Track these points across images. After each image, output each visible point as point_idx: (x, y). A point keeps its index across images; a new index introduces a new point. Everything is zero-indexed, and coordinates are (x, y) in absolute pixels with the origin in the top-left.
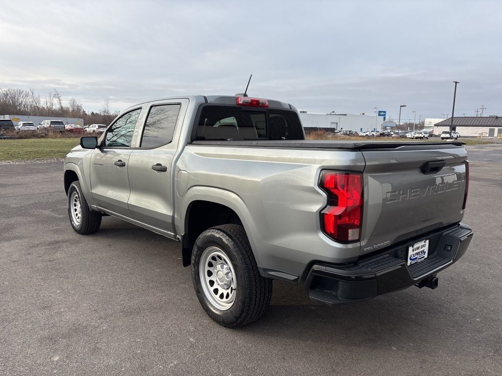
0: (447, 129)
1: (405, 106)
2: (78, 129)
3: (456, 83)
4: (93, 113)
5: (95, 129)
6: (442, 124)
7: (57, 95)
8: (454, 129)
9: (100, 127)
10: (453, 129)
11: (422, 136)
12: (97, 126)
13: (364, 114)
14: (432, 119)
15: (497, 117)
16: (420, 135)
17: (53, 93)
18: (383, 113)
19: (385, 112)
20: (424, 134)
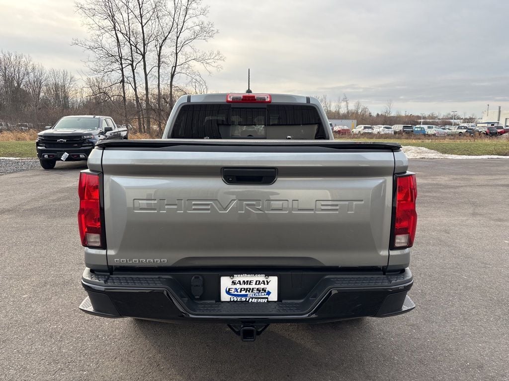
2: (345, 130)
4: (378, 115)
5: (360, 130)
7: (345, 100)
9: (365, 128)
12: (363, 126)
17: (342, 98)
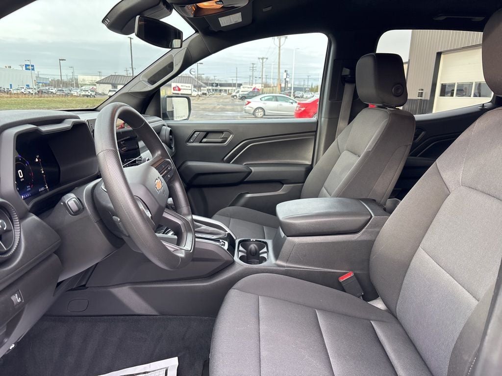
0: (109, 87)
1: (65, 60)
3: (130, 38)
6: (104, 82)
10: (115, 87)
11: (90, 94)
13: (10, 67)
14: (86, 76)
16: (87, 93)
18: (31, 67)
19: (33, 66)
20: (91, 92)
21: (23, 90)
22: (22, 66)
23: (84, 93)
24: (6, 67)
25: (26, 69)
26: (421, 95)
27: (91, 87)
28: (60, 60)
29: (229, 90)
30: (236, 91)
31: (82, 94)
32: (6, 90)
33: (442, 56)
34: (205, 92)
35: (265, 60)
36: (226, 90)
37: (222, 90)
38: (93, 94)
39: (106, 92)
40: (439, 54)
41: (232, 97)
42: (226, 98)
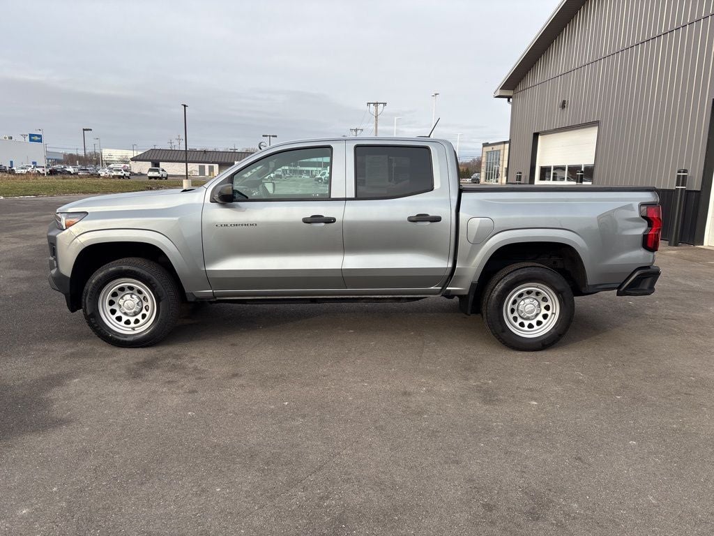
0: (149, 165)
1: (91, 130)
3: (185, 106)
6: (141, 158)
8: (158, 165)
10: (156, 164)
11: (123, 175)
13: (11, 138)
14: (112, 150)
15: (205, 151)
16: (119, 173)
18: (36, 138)
19: (40, 136)
20: (124, 172)
21: (30, 169)
22: (24, 136)
23: (115, 173)
24: (5, 138)
25: (31, 140)
26: (519, 178)
27: (123, 165)
28: (84, 130)
29: (312, 171)
30: (321, 172)
31: (113, 174)
32: (8, 169)
33: (540, 137)
34: (280, 173)
35: (359, 132)
36: (308, 171)
37: (303, 171)
38: (128, 174)
39: (145, 172)
40: (536, 135)
41: (316, 180)
42: (309, 182)
